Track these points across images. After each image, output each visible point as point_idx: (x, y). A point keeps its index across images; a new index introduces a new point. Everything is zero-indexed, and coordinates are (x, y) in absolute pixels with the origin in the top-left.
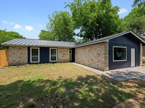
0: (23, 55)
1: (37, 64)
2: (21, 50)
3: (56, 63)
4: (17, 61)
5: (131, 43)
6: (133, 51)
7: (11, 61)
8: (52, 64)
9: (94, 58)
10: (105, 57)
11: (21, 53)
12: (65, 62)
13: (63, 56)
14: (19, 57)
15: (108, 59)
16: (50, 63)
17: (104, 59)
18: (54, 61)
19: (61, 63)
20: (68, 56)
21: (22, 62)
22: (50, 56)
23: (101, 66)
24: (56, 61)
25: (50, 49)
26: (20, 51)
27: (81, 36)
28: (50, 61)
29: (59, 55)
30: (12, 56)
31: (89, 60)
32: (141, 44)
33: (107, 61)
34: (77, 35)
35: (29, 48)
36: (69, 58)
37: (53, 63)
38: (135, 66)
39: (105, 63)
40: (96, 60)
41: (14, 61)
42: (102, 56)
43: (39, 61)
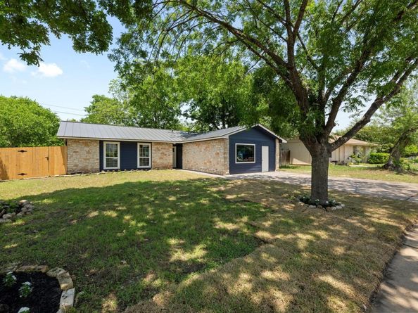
0: (91, 155)
1: (116, 170)
2: (88, 146)
3: (149, 169)
4: (81, 165)
5: (262, 139)
6: (265, 150)
7: (71, 166)
8: (142, 171)
9: (211, 160)
10: (225, 158)
11: (88, 152)
12: (165, 168)
13: (161, 158)
14: (85, 159)
15: (228, 160)
16: (140, 169)
17: (223, 160)
18: (146, 166)
19: (158, 169)
20: (170, 158)
21: (89, 168)
22: (139, 157)
23: (220, 168)
24: (150, 166)
25: (139, 144)
26: (87, 149)
27: (193, 117)
28: (139, 166)
30: (72, 156)
31: (205, 163)
32: (277, 141)
33: (228, 163)
34: (185, 115)
36: (171, 161)
37: (144, 169)
38: (269, 171)
39: (224, 165)
40: (214, 162)
41: (77, 166)
42: (222, 156)
43: (119, 167)
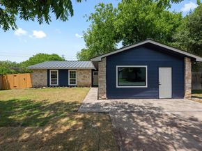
0: (43, 78)
2: (42, 73)
4: (38, 83)
7: (34, 83)
13: (83, 79)
14: (40, 80)
18: (74, 84)
22: (69, 79)
24: (76, 84)
25: (69, 71)
28: (69, 84)
29: (79, 78)
30: (34, 78)
35: (48, 70)
43: (58, 84)
